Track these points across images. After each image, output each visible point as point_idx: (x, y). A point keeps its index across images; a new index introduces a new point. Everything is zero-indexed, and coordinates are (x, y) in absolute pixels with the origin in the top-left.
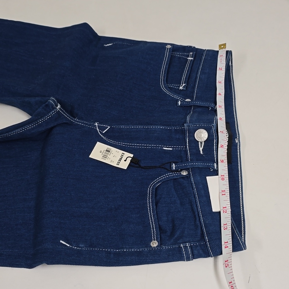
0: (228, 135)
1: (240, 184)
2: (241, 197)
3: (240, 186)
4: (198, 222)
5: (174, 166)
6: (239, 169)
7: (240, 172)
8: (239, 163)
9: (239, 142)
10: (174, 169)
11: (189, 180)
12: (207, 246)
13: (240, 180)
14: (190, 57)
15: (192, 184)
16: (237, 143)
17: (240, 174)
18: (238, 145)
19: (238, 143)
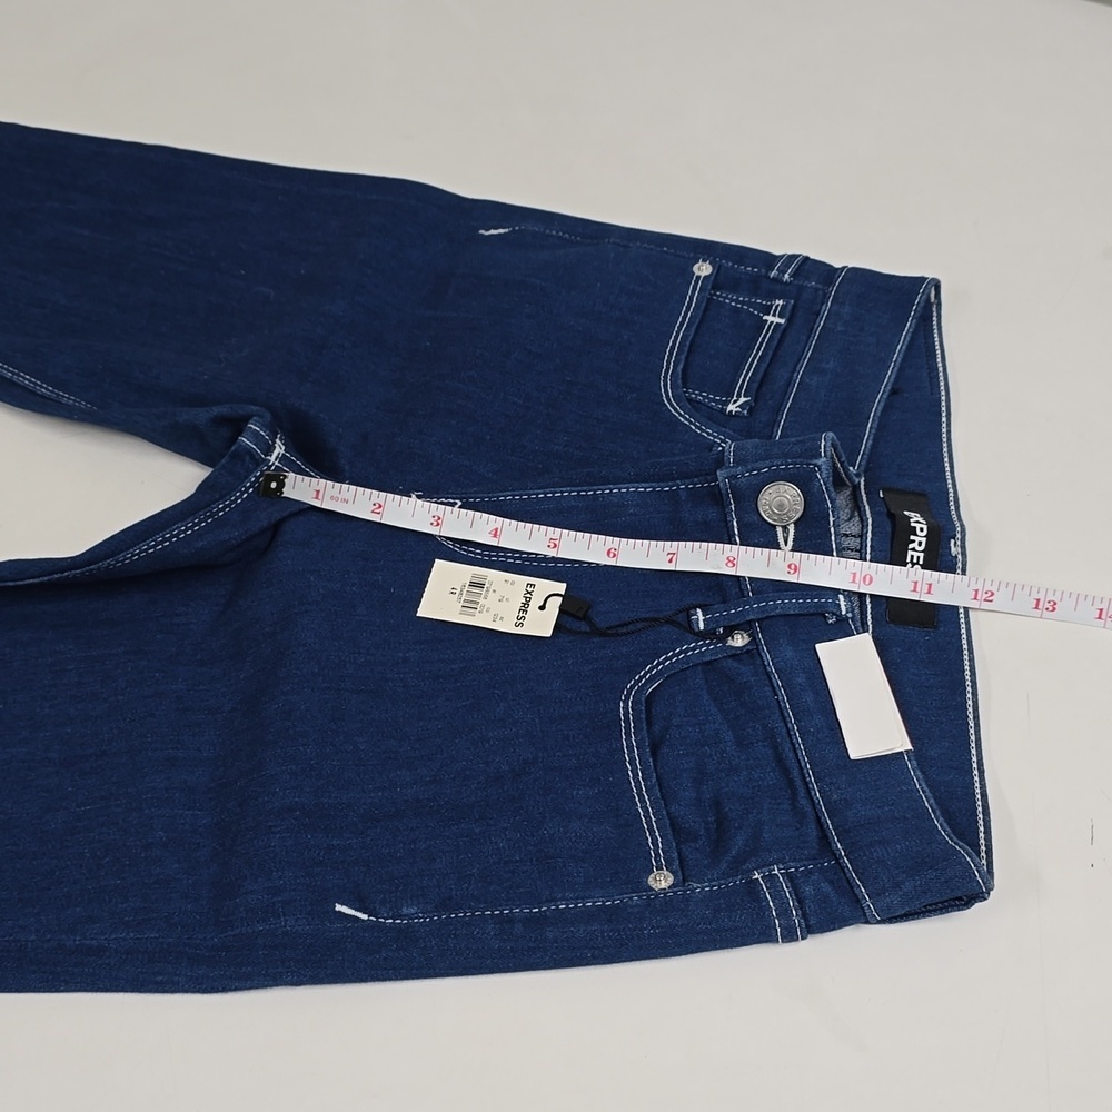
1: (969, 696)
3: (970, 702)
4: (804, 802)
5: (701, 618)
6: (965, 647)
7: (966, 657)
8: (963, 626)
9: (964, 554)
10: (702, 627)
11: (759, 662)
12: (843, 869)
13: (968, 683)
14: (774, 315)
15: (768, 674)
16: (956, 557)
17: (967, 662)
18: (960, 565)
19: (960, 557)
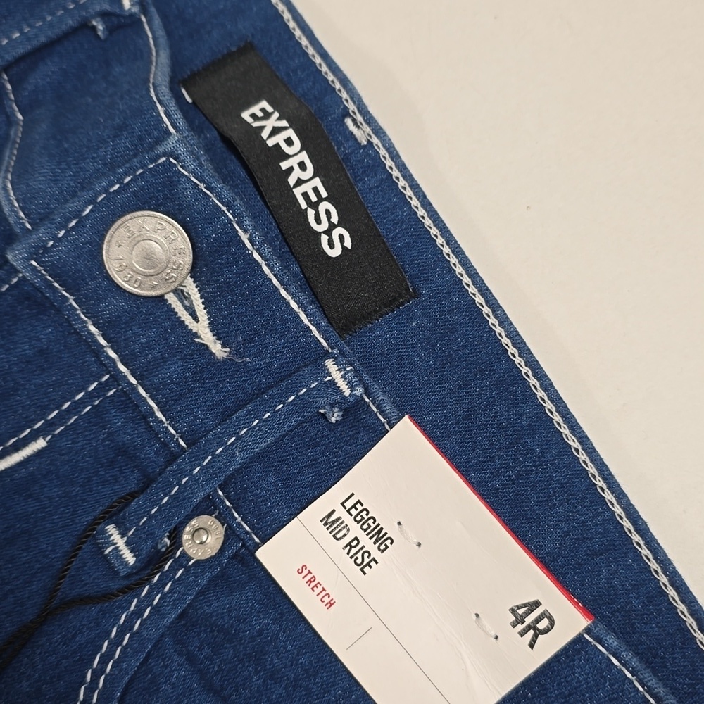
0: (290, 133)
2: (591, 469)
5: (120, 542)
10: (130, 558)
